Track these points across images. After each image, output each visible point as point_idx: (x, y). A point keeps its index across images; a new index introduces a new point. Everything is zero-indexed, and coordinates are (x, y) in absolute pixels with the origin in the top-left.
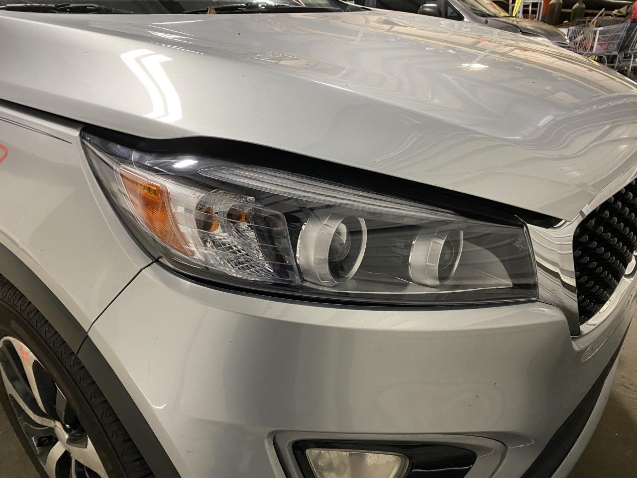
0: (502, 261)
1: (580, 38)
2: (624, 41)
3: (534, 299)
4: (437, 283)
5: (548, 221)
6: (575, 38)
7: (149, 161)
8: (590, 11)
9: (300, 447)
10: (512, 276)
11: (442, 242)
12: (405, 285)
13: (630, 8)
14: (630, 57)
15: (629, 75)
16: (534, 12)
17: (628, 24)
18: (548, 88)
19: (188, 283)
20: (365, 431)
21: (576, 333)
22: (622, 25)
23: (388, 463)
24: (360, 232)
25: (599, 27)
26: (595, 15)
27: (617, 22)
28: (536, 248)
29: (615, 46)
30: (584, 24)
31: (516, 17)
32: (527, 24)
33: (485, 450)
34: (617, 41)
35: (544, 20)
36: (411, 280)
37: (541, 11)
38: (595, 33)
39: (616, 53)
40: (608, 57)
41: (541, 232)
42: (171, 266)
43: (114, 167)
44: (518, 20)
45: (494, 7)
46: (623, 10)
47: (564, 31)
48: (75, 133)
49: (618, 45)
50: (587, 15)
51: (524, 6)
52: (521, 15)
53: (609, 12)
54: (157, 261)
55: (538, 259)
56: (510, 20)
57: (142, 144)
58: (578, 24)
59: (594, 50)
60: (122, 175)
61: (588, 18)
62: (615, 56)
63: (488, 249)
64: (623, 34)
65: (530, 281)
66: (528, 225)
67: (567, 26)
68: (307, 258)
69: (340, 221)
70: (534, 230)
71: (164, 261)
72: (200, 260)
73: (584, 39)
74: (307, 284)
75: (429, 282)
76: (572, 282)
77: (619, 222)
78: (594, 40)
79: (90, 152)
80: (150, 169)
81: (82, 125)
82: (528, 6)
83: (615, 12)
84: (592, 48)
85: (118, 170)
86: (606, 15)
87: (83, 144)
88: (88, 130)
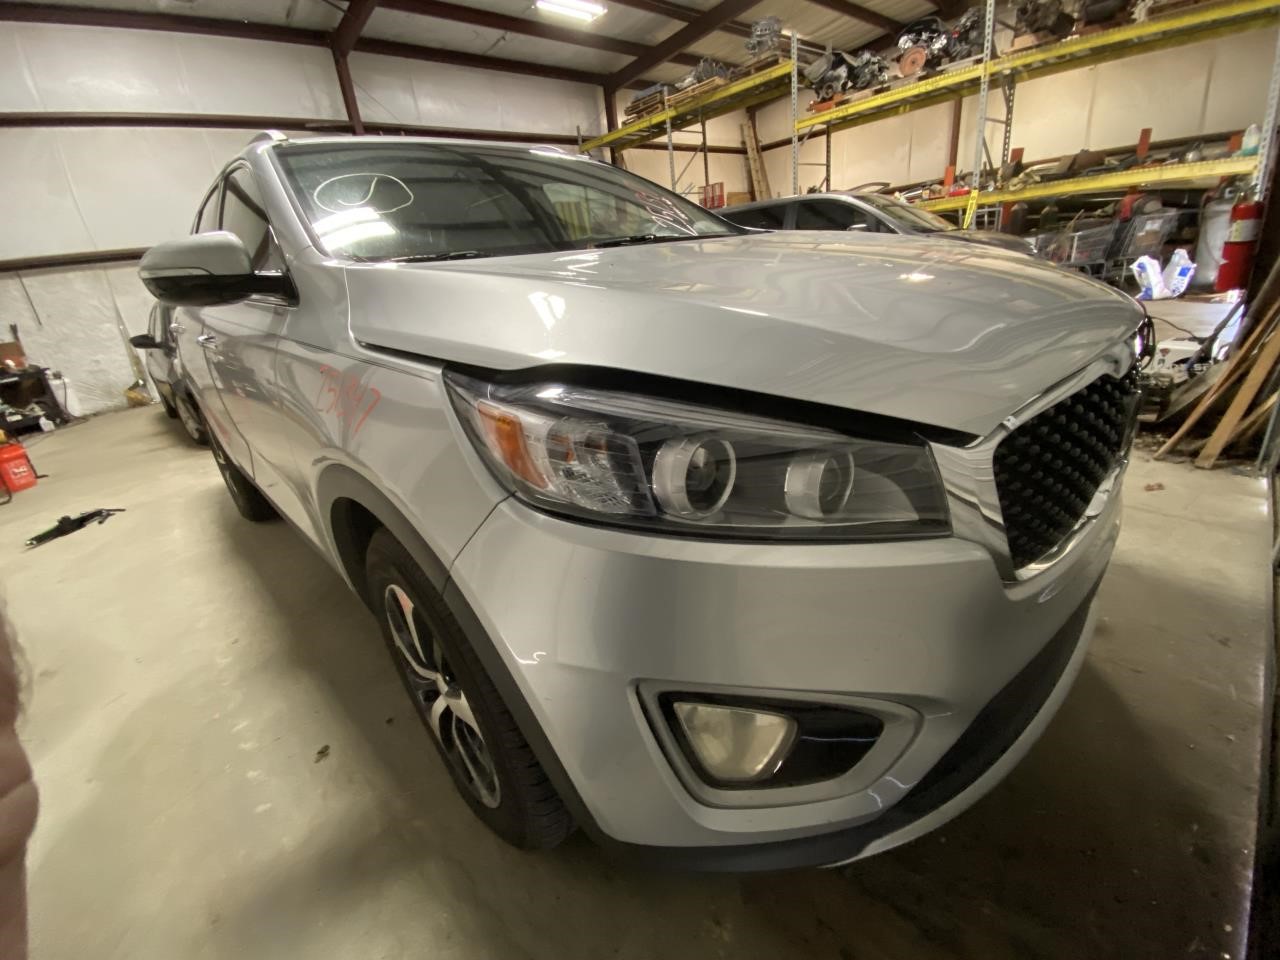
0: (905, 491)
1: (1052, 247)
2: (1112, 246)
3: (948, 533)
4: (820, 515)
5: (959, 439)
6: (1046, 247)
7: (502, 393)
8: (1065, 215)
9: (667, 701)
10: (918, 510)
11: (822, 466)
12: (782, 519)
13: (1118, 205)
14: (1122, 265)
15: (1121, 285)
16: (991, 223)
17: (1116, 224)
18: (1005, 295)
19: (542, 517)
20: (754, 684)
21: (1009, 579)
22: (1107, 227)
23: (771, 725)
24: (727, 461)
25: (1078, 231)
26: (1071, 219)
27: (1101, 224)
28: (944, 473)
29: (1101, 253)
30: (1058, 230)
31: (968, 229)
32: (981, 235)
33: (895, 717)
34: (1103, 247)
35: (1004, 230)
36: (788, 512)
37: (999, 221)
38: (1073, 238)
39: (1102, 261)
40: (1092, 267)
41: (949, 452)
42: (525, 499)
43: (472, 403)
44: (970, 232)
45: (940, 222)
46: (1109, 209)
47: (1032, 240)
48: (438, 371)
49: (1105, 251)
50: (1060, 219)
51: (978, 217)
52: (974, 227)
53: (1088, 214)
54: (513, 495)
55: (948, 486)
56: (960, 234)
57: (499, 377)
58: (1050, 230)
59: (1073, 260)
60: (480, 411)
61: (1062, 223)
62: (1101, 265)
63: (888, 477)
64: (1110, 237)
65: (941, 517)
66: (932, 444)
67: (1035, 234)
68: (663, 486)
69: (698, 445)
70: (938, 449)
71: (519, 494)
72: (553, 492)
73: (1059, 248)
74: (668, 517)
75: (810, 513)
76: (999, 519)
77: (1080, 430)
78: (1071, 247)
79: (452, 391)
80: (503, 400)
81: (445, 364)
82: (983, 216)
83: (1099, 212)
84: (1069, 257)
85: (476, 405)
86: (1086, 217)
87: (445, 382)
88: (451, 367)
